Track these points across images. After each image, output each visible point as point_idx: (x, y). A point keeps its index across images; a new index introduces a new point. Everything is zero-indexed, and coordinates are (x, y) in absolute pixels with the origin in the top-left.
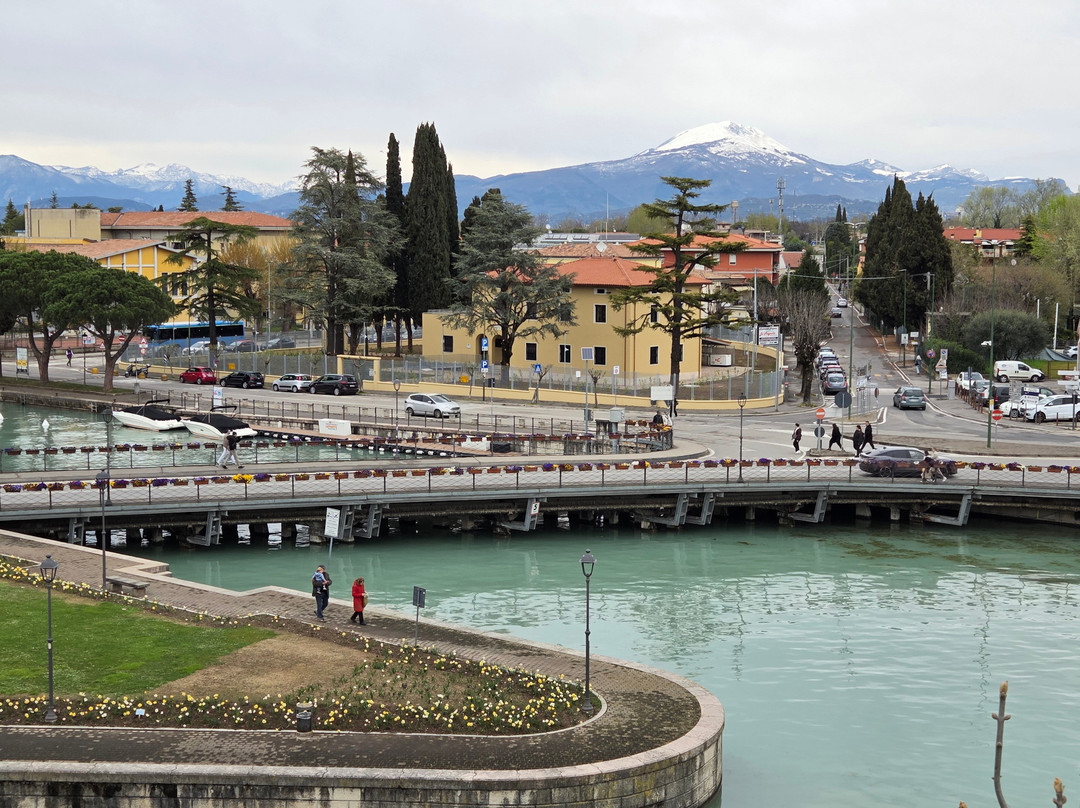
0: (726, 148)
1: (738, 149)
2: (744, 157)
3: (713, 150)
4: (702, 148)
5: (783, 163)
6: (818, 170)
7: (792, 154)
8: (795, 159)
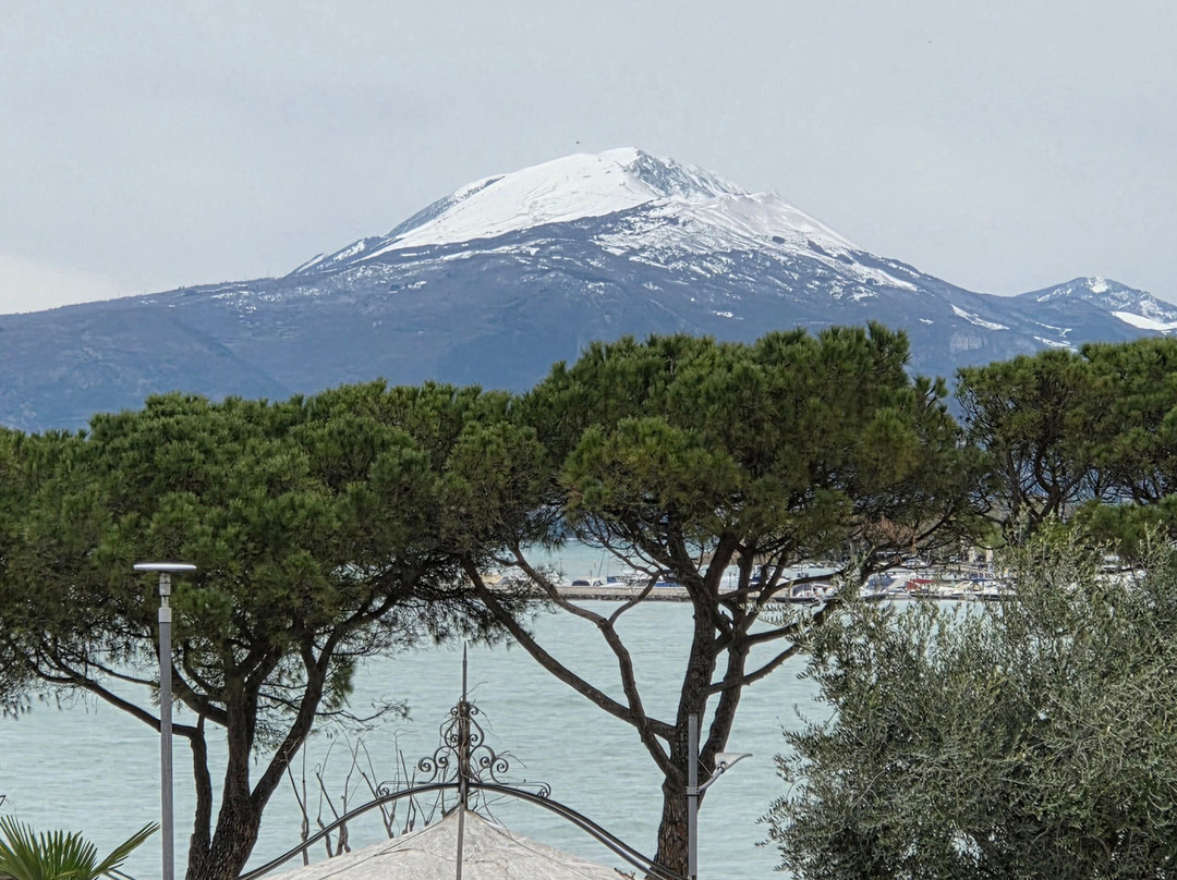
0: (652, 236)
1: (692, 241)
2: (717, 269)
3: (614, 244)
4: (577, 236)
5: (848, 290)
6: (958, 311)
7: (866, 260)
8: (881, 277)
